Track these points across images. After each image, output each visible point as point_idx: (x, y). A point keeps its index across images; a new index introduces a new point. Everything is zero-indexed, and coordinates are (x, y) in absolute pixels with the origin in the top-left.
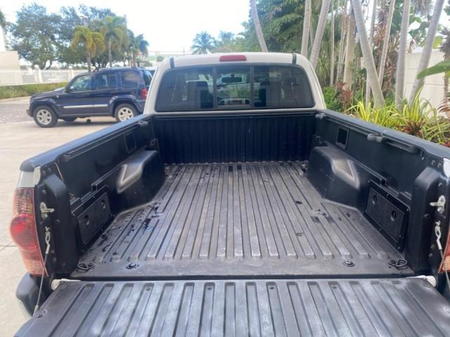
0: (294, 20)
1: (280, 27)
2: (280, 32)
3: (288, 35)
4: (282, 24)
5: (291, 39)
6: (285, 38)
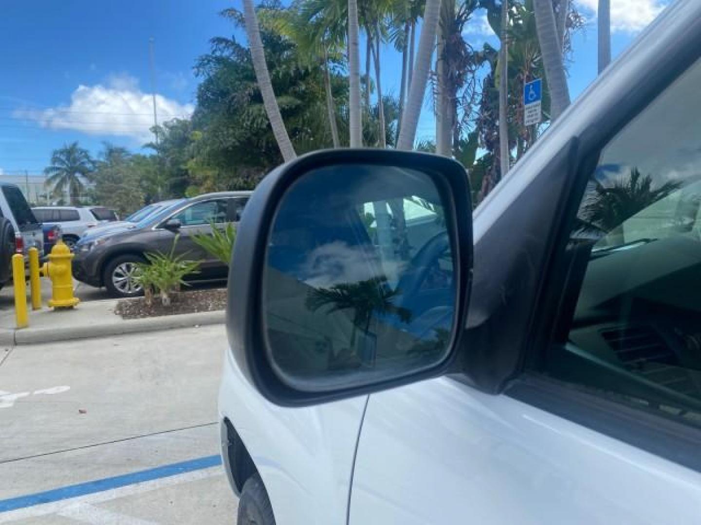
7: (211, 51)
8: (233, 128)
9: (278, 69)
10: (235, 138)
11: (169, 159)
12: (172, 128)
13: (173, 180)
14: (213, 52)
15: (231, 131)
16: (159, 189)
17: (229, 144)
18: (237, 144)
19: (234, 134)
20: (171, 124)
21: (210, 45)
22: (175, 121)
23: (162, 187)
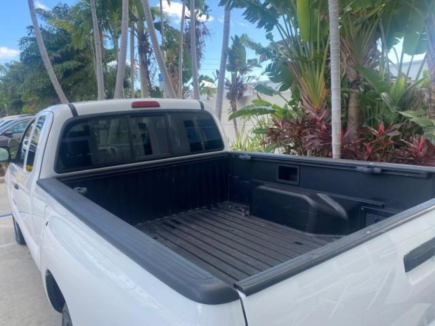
0: (77, 67)
1: (63, 73)
2: (63, 77)
3: (73, 82)
4: (65, 70)
5: (77, 85)
6: (70, 85)
7: (27, 34)
8: (42, 78)
9: (68, 45)
10: (43, 84)
11: (10, 88)
12: (11, 67)
13: (13, 100)
14: (29, 35)
15: (42, 80)
16: (6, 105)
17: (41, 87)
18: (45, 87)
19: (43, 81)
20: (10, 64)
21: (27, 30)
22: (13, 63)
23: (7, 104)
